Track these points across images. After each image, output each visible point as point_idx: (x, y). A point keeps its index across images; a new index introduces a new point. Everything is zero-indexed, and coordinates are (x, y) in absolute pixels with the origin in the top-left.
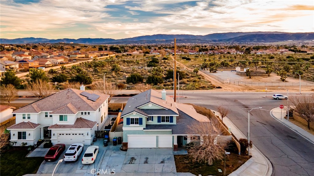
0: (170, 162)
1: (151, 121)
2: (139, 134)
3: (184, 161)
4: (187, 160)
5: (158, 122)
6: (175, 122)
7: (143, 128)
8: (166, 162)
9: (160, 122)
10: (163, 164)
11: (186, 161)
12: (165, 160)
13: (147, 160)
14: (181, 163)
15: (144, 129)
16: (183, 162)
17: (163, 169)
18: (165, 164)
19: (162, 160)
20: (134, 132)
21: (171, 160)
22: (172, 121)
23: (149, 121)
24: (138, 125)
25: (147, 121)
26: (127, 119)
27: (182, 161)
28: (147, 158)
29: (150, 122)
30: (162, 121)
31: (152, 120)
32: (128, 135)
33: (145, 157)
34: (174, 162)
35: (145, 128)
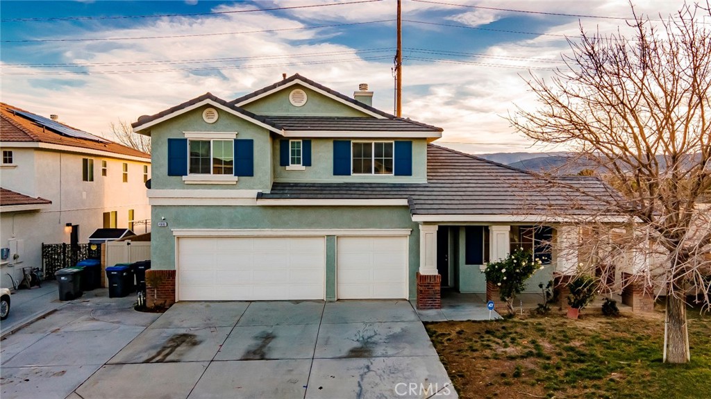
0: (407, 351)
1: (300, 167)
2: (233, 224)
3: (494, 346)
4: (508, 340)
5: (336, 173)
6: (419, 175)
7: (254, 193)
8: (379, 350)
9: (349, 174)
10: (363, 362)
11: (506, 346)
12: (375, 343)
13: (263, 346)
14: (475, 354)
15: (260, 196)
16: (488, 352)
17: (365, 386)
18: (378, 364)
19: (357, 345)
20: (212, 217)
21: (411, 343)
22: (405, 169)
23: (291, 167)
24: (232, 178)
25: (280, 168)
26: (171, 142)
27: (477, 346)
28: (268, 338)
29: (296, 172)
30: (357, 170)
31: (307, 162)
32: (177, 232)
33: (259, 330)
34: (433, 352)
35: (268, 191)
